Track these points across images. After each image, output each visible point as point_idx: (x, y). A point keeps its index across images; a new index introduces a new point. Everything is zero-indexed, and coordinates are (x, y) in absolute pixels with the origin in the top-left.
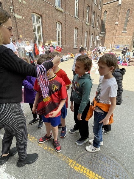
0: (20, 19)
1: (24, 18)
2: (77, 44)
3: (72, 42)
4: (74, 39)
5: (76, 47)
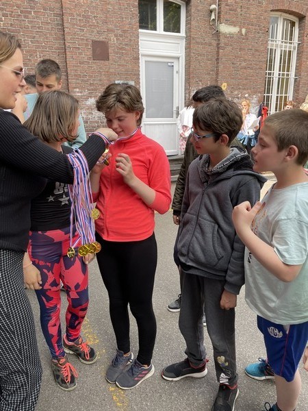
0: (231, 36)
1: (244, 31)
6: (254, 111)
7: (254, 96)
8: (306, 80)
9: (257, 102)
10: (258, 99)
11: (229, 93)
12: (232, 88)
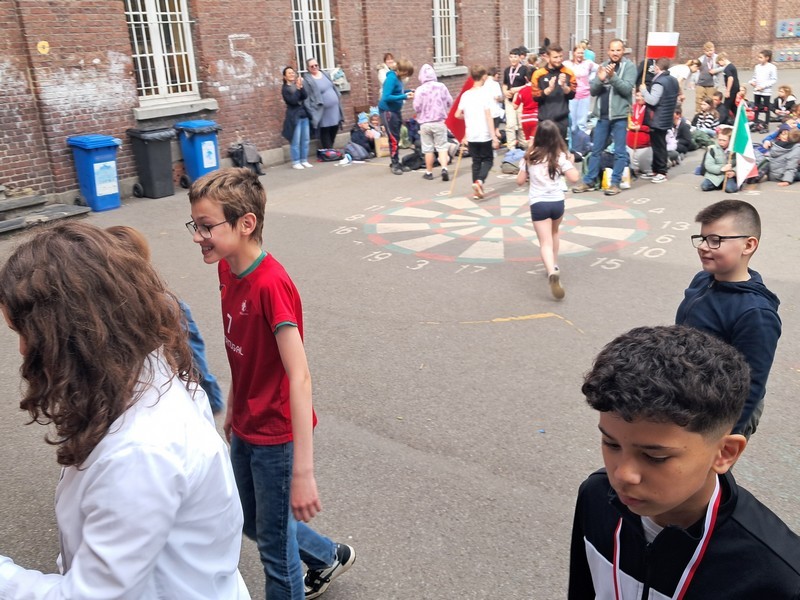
2: (462, 44)
3: (418, 36)
4: (437, 16)
5: (457, 64)
6: (118, 88)
7: (113, 62)
8: (212, 26)
9: (122, 72)
10: (122, 66)
11: (57, 59)
12: (62, 49)
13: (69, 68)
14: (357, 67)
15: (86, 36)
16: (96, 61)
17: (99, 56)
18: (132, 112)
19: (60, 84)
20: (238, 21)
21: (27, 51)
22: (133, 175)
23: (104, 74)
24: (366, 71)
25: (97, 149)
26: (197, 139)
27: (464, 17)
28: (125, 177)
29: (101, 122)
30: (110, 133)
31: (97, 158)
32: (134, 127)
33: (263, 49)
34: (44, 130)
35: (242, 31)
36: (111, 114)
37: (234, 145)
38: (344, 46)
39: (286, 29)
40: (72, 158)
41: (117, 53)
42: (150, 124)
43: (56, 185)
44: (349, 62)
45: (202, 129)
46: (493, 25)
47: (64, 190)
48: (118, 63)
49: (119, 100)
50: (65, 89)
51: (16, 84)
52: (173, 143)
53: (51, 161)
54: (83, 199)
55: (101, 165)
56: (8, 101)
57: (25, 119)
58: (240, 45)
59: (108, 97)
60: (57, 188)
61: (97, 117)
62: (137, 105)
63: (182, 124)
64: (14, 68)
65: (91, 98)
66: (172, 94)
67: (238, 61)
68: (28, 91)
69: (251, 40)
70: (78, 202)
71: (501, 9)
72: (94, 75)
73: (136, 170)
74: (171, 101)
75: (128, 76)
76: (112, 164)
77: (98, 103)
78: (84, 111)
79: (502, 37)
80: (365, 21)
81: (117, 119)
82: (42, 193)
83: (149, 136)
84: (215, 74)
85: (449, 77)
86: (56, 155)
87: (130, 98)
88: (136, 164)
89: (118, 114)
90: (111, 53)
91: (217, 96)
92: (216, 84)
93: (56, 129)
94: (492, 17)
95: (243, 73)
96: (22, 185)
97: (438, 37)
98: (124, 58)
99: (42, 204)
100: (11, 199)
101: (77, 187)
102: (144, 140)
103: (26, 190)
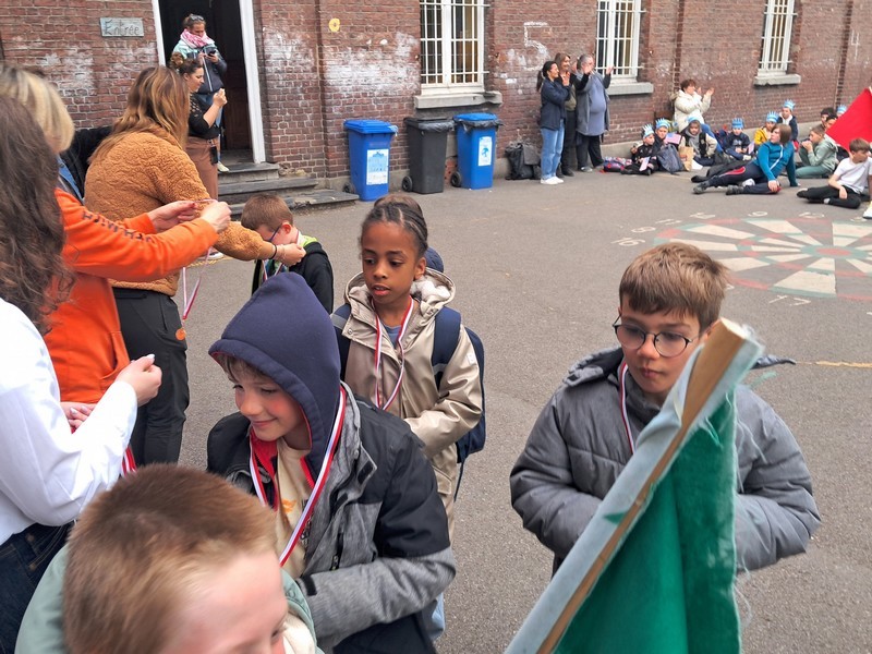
2: (798, 48)
3: (743, 35)
4: (770, 13)
5: (788, 72)
6: (402, 73)
7: (401, 44)
8: (508, 11)
9: (408, 55)
10: (409, 49)
11: (346, 38)
12: (352, 28)
13: (356, 48)
14: (664, 67)
15: (377, 15)
16: (384, 42)
17: (387, 37)
18: (412, 99)
19: (345, 64)
20: (538, 8)
21: (319, 28)
22: (404, 168)
23: (390, 57)
24: (674, 72)
25: (372, 134)
26: (475, 133)
27: (805, 15)
28: (396, 168)
29: (379, 107)
30: (387, 120)
31: (371, 145)
32: (412, 116)
33: (559, 40)
34: (324, 111)
35: (540, 19)
36: (391, 100)
37: (513, 144)
38: (652, 42)
39: (589, 19)
40: (347, 143)
41: (406, 35)
42: (429, 114)
43: (328, 169)
44: (657, 60)
45: (483, 123)
46: (840, 26)
47: (335, 175)
48: (405, 45)
49: (401, 86)
50: (349, 69)
51: (303, 61)
52: (450, 138)
53: (326, 143)
54: (352, 187)
55: (374, 152)
56: (294, 77)
57: (307, 97)
58: (535, 34)
59: (389, 81)
60: (328, 173)
61: (376, 101)
62: (419, 93)
63: (462, 116)
64: (304, 45)
65: (373, 81)
66: (456, 84)
67: (531, 51)
68: (314, 70)
69: (547, 30)
70: (346, 189)
71: (854, 8)
72: (380, 56)
73: (408, 162)
74: (453, 91)
75: (412, 60)
76: (385, 152)
77: (380, 87)
78: (365, 95)
79: (851, 42)
80: (681, 15)
81: (396, 105)
82: (313, 176)
83: (427, 126)
84: (504, 64)
85: (775, 86)
86: (332, 137)
87: (412, 85)
88: (409, 156)
89: (398, 101)
90: (399, 34)
91: (503, 89)
92: (502, 76)
93: (335, 111)
94: (841, 17)
95: (535, 65)
96: (295, 165)
97: (768, 38)
98: (412, 41)
99: (313, 186)
100: (284, 179)
101: (348, 174)
102: (420, 130)
103: (300, 171)
